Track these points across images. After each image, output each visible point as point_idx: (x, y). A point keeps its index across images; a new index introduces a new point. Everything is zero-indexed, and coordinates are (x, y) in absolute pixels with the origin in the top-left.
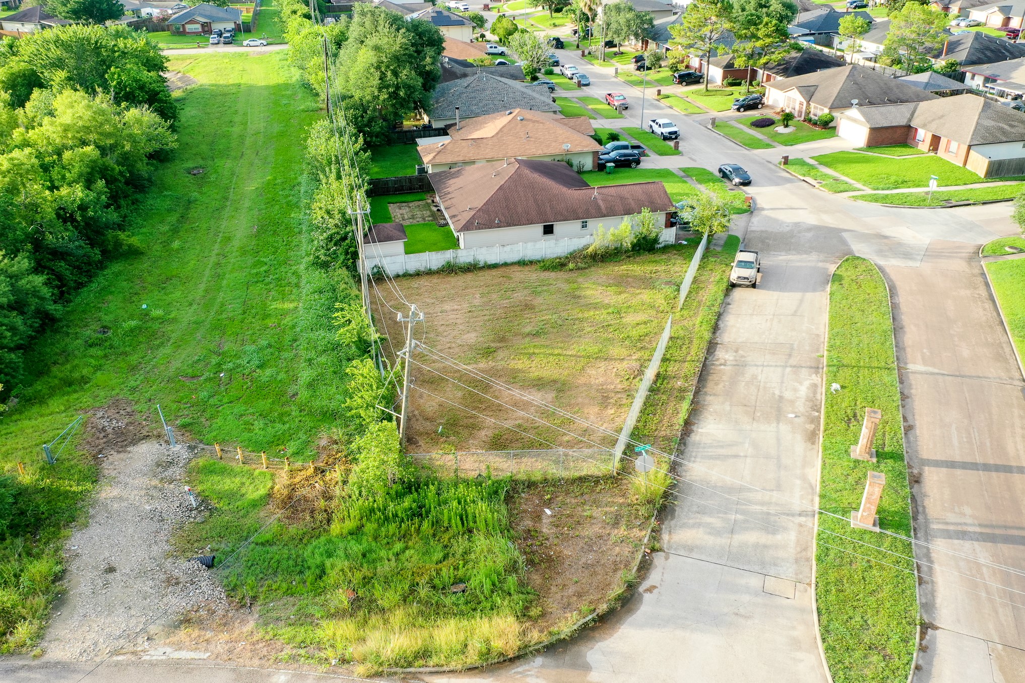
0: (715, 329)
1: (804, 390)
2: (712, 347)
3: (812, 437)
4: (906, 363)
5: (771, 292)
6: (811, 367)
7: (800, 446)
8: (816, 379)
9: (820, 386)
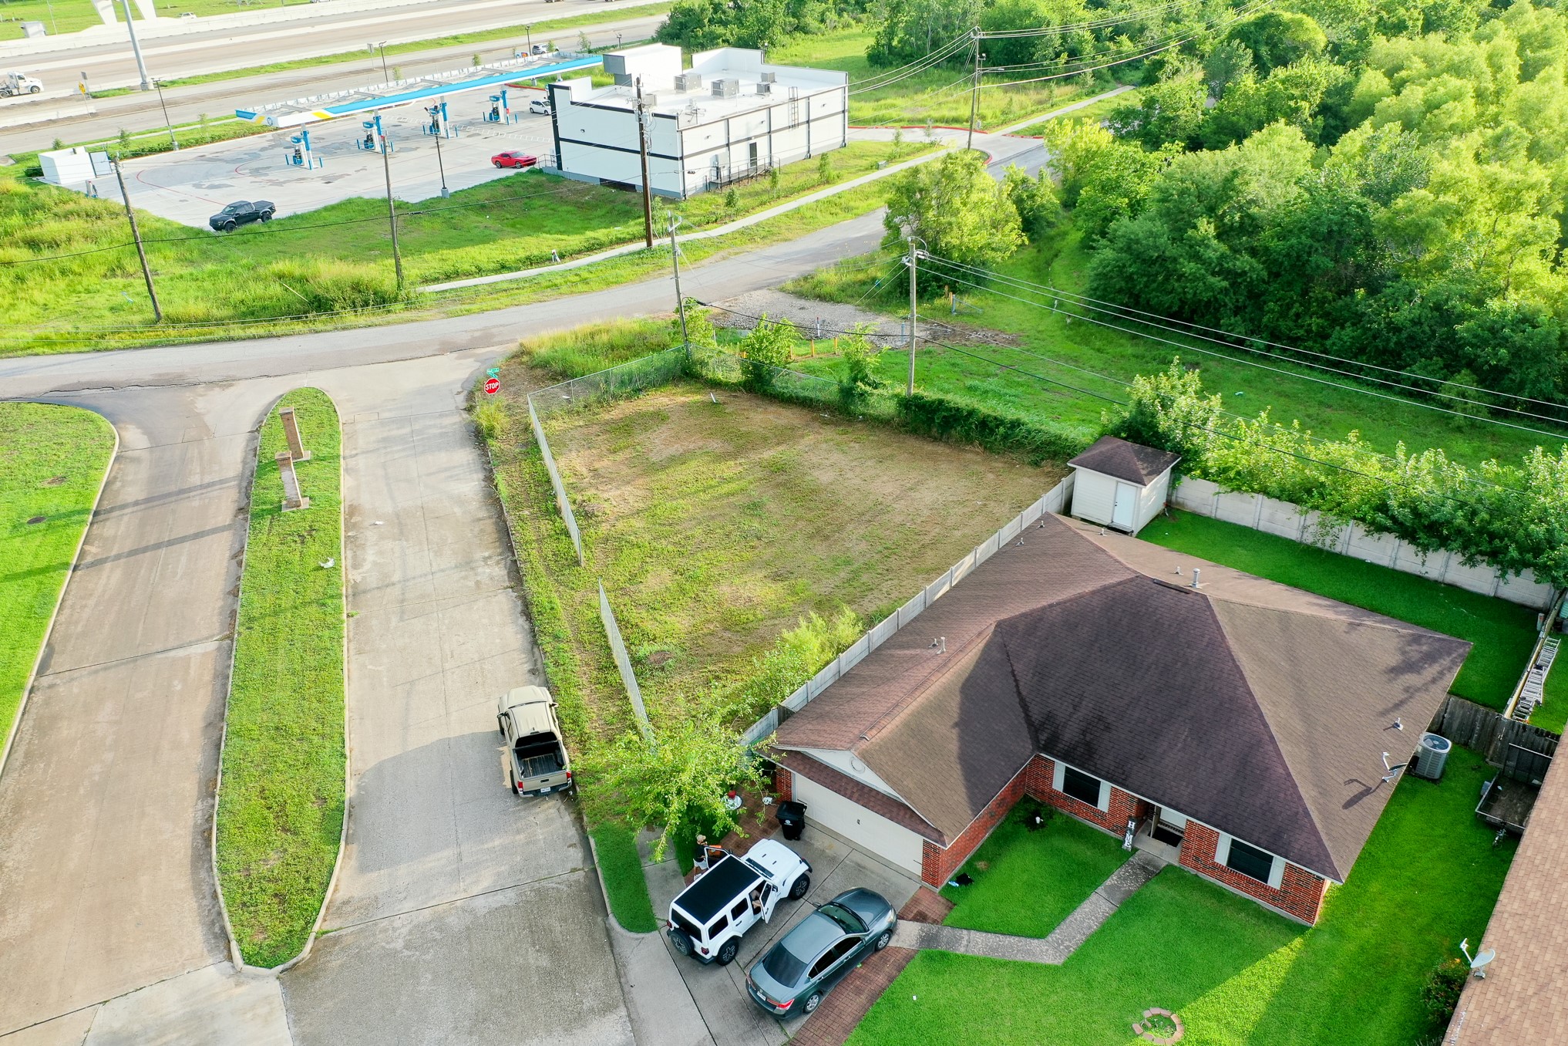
0: (527, 610)
1: (370, 556)
2: (516, 576)
3: (352, 511)
4: (219, 649)
5: (467, 731)
6: (364, 592)
7: (365, 500)
8: (355, 576)
9: (349, 567)
